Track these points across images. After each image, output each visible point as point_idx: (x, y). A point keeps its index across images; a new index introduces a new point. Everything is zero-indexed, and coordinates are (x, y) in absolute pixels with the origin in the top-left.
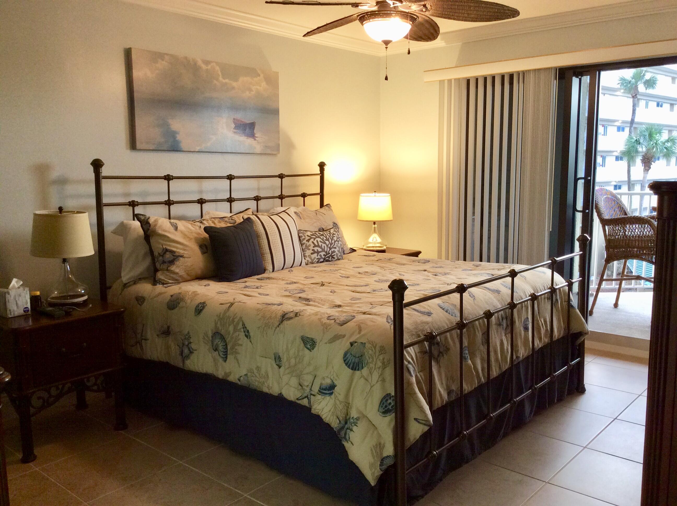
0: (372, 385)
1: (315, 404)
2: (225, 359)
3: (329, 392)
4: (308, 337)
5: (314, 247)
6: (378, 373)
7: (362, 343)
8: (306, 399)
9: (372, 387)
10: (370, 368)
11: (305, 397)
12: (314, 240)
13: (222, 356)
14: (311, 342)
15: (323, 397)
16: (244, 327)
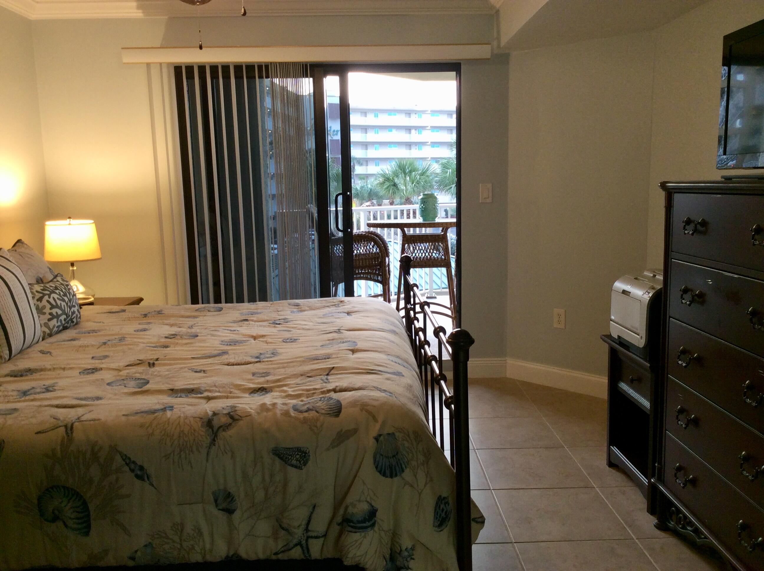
0: (420, 491)
1: (350, 549)
2: (86, 529)
3: (371, 523)
4: (287, 447)
5: (51, 309)
6: (425, 472)
7: (389, 434)
8: (299, 548)
9: (420, 494)
10: (413, 467)
11: (296, 545)
12: (49, 297)
13: (75, 526)
14: (298, 454)
15: (363, 534)
16: (128, 461)
